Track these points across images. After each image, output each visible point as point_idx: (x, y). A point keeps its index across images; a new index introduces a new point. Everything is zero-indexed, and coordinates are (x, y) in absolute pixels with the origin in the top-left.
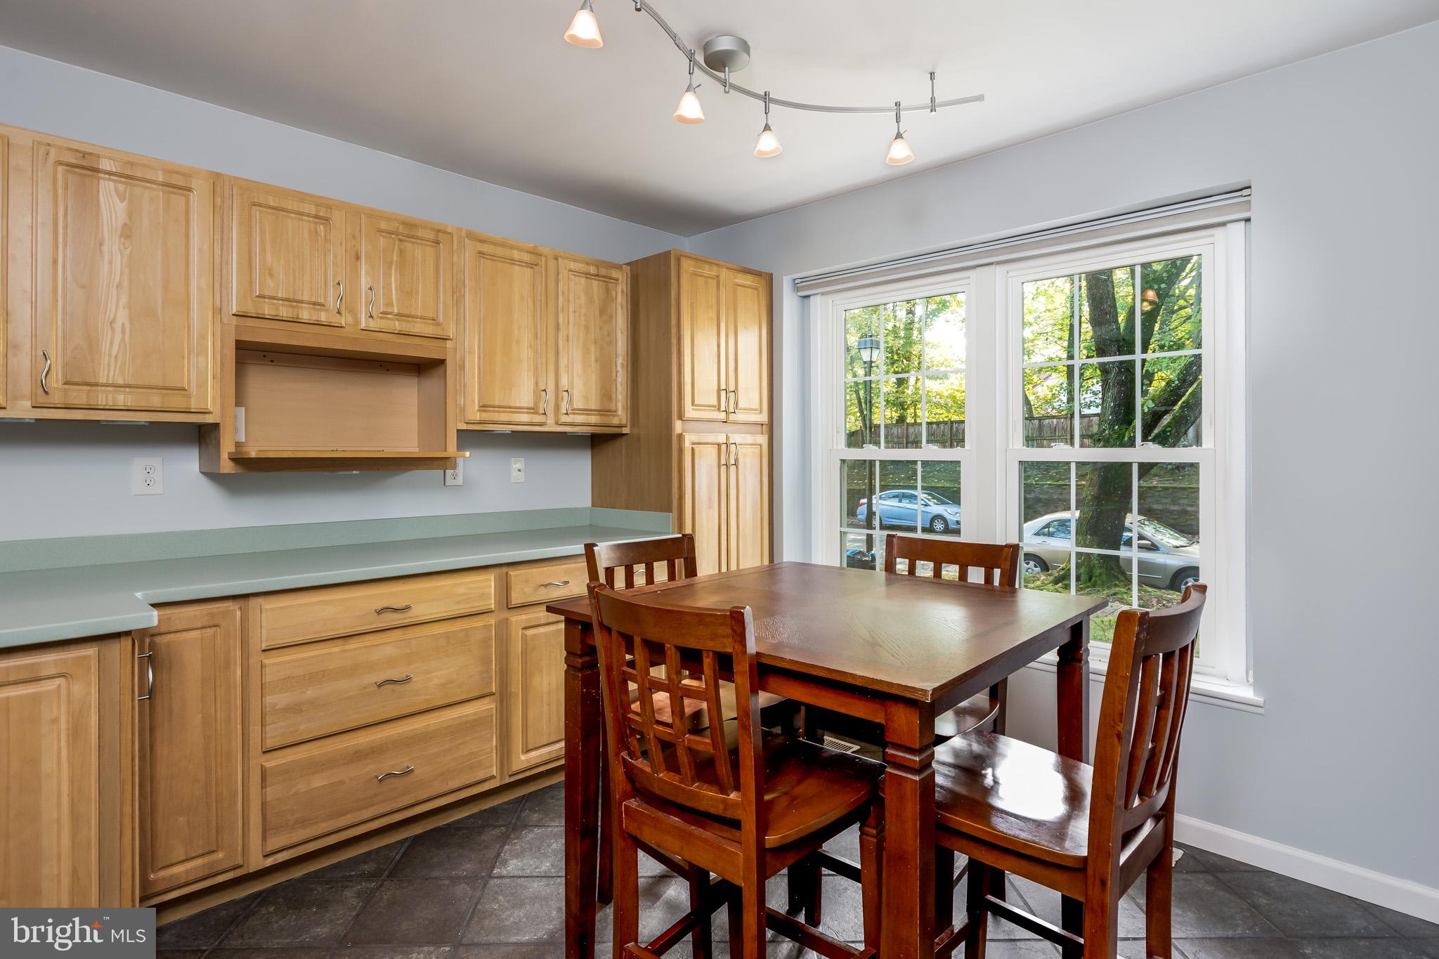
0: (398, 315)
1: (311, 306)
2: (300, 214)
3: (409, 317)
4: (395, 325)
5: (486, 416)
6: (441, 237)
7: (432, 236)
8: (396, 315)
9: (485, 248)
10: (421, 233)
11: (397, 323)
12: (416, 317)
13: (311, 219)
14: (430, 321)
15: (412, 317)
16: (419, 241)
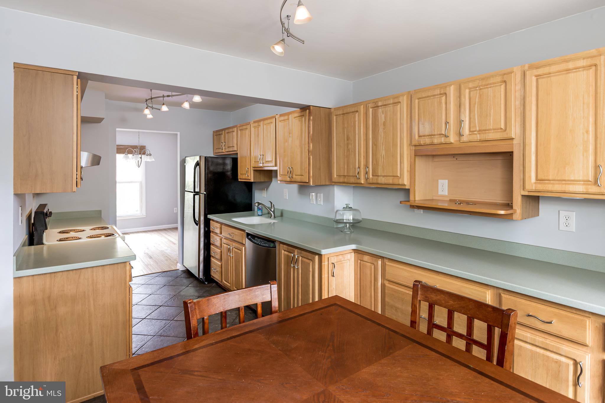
0: (479, 131)
1: (439, 136)
2: (434, 96)
3: (485, 131)
4: (477, 137)
5: (540, 187)
6: (506, 78)
7: (499, 79)
8: (478, 131)
9: (540, 71)
10: (492, 81)
11: (478, 135)
12: (490, 130)
13: (439, 96)
14: (500, 130)
15: (488, 130)
16: (492, 85)
